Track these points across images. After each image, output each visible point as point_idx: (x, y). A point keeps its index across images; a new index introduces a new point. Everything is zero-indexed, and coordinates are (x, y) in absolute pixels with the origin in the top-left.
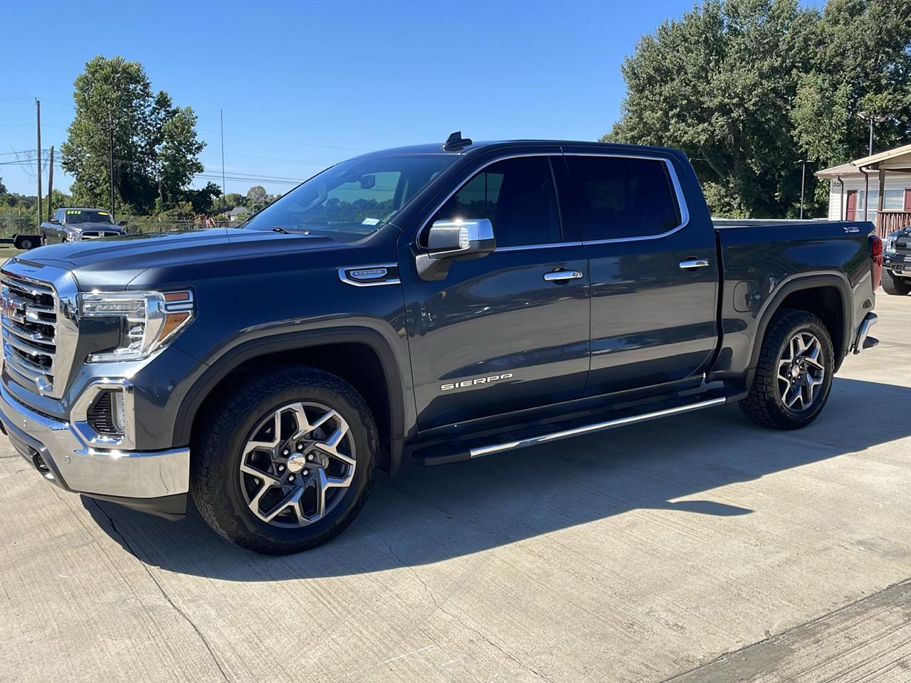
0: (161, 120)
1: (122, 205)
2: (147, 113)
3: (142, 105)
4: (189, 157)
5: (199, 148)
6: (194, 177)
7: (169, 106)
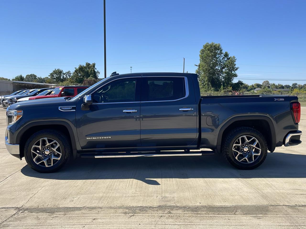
0: (225, 61)
1: (211, 88)
2: (221, 59)
3: (220, 57)
4: (233, 72)
5: (237, 69)
6: (234, 79)
7: (228, 56)
